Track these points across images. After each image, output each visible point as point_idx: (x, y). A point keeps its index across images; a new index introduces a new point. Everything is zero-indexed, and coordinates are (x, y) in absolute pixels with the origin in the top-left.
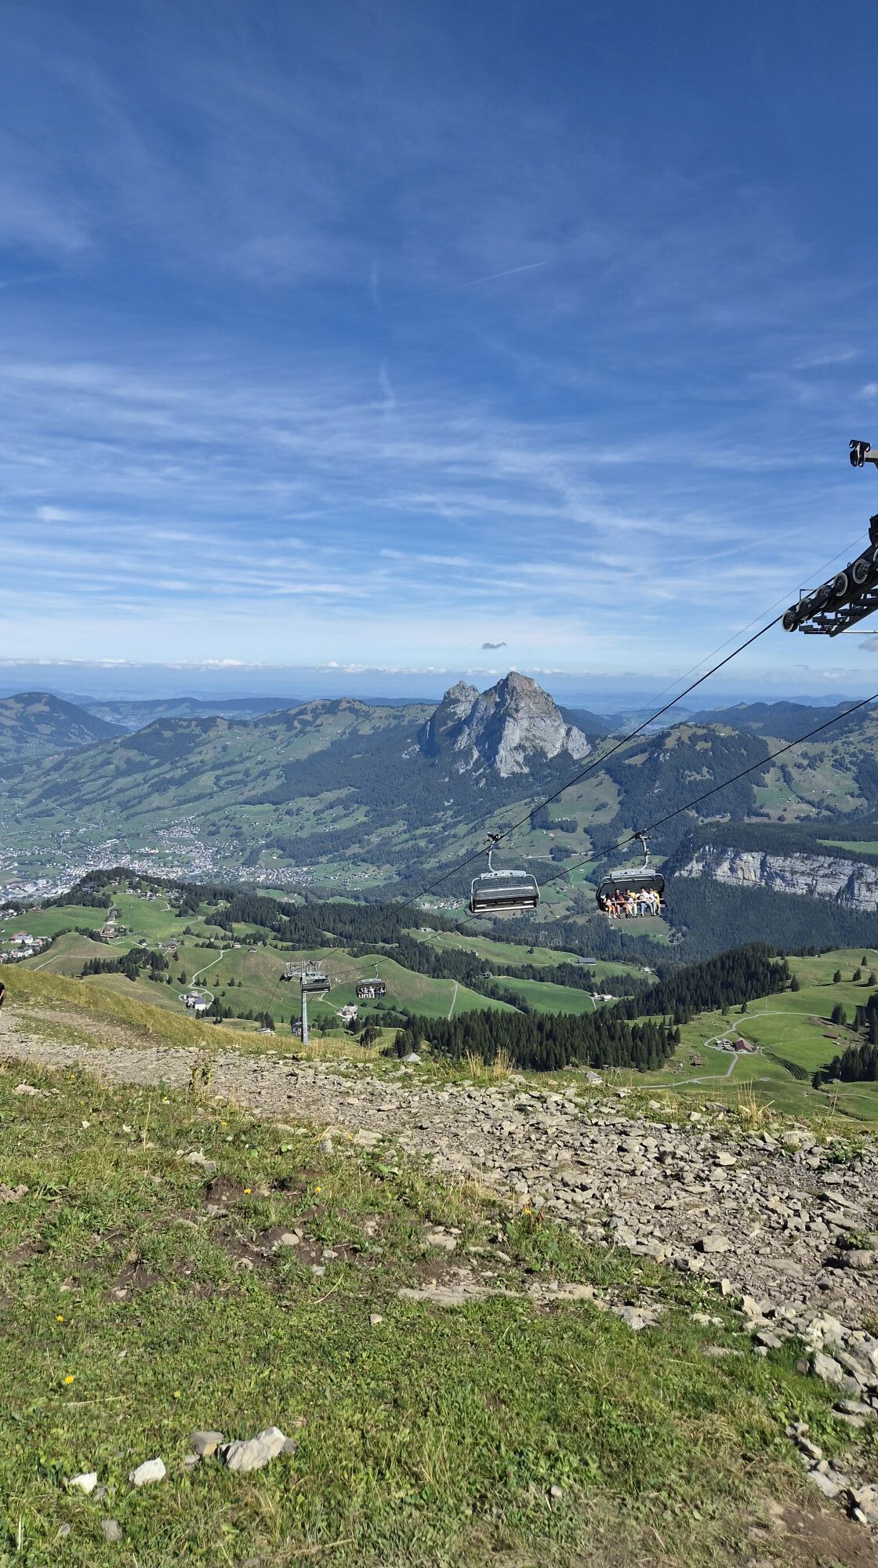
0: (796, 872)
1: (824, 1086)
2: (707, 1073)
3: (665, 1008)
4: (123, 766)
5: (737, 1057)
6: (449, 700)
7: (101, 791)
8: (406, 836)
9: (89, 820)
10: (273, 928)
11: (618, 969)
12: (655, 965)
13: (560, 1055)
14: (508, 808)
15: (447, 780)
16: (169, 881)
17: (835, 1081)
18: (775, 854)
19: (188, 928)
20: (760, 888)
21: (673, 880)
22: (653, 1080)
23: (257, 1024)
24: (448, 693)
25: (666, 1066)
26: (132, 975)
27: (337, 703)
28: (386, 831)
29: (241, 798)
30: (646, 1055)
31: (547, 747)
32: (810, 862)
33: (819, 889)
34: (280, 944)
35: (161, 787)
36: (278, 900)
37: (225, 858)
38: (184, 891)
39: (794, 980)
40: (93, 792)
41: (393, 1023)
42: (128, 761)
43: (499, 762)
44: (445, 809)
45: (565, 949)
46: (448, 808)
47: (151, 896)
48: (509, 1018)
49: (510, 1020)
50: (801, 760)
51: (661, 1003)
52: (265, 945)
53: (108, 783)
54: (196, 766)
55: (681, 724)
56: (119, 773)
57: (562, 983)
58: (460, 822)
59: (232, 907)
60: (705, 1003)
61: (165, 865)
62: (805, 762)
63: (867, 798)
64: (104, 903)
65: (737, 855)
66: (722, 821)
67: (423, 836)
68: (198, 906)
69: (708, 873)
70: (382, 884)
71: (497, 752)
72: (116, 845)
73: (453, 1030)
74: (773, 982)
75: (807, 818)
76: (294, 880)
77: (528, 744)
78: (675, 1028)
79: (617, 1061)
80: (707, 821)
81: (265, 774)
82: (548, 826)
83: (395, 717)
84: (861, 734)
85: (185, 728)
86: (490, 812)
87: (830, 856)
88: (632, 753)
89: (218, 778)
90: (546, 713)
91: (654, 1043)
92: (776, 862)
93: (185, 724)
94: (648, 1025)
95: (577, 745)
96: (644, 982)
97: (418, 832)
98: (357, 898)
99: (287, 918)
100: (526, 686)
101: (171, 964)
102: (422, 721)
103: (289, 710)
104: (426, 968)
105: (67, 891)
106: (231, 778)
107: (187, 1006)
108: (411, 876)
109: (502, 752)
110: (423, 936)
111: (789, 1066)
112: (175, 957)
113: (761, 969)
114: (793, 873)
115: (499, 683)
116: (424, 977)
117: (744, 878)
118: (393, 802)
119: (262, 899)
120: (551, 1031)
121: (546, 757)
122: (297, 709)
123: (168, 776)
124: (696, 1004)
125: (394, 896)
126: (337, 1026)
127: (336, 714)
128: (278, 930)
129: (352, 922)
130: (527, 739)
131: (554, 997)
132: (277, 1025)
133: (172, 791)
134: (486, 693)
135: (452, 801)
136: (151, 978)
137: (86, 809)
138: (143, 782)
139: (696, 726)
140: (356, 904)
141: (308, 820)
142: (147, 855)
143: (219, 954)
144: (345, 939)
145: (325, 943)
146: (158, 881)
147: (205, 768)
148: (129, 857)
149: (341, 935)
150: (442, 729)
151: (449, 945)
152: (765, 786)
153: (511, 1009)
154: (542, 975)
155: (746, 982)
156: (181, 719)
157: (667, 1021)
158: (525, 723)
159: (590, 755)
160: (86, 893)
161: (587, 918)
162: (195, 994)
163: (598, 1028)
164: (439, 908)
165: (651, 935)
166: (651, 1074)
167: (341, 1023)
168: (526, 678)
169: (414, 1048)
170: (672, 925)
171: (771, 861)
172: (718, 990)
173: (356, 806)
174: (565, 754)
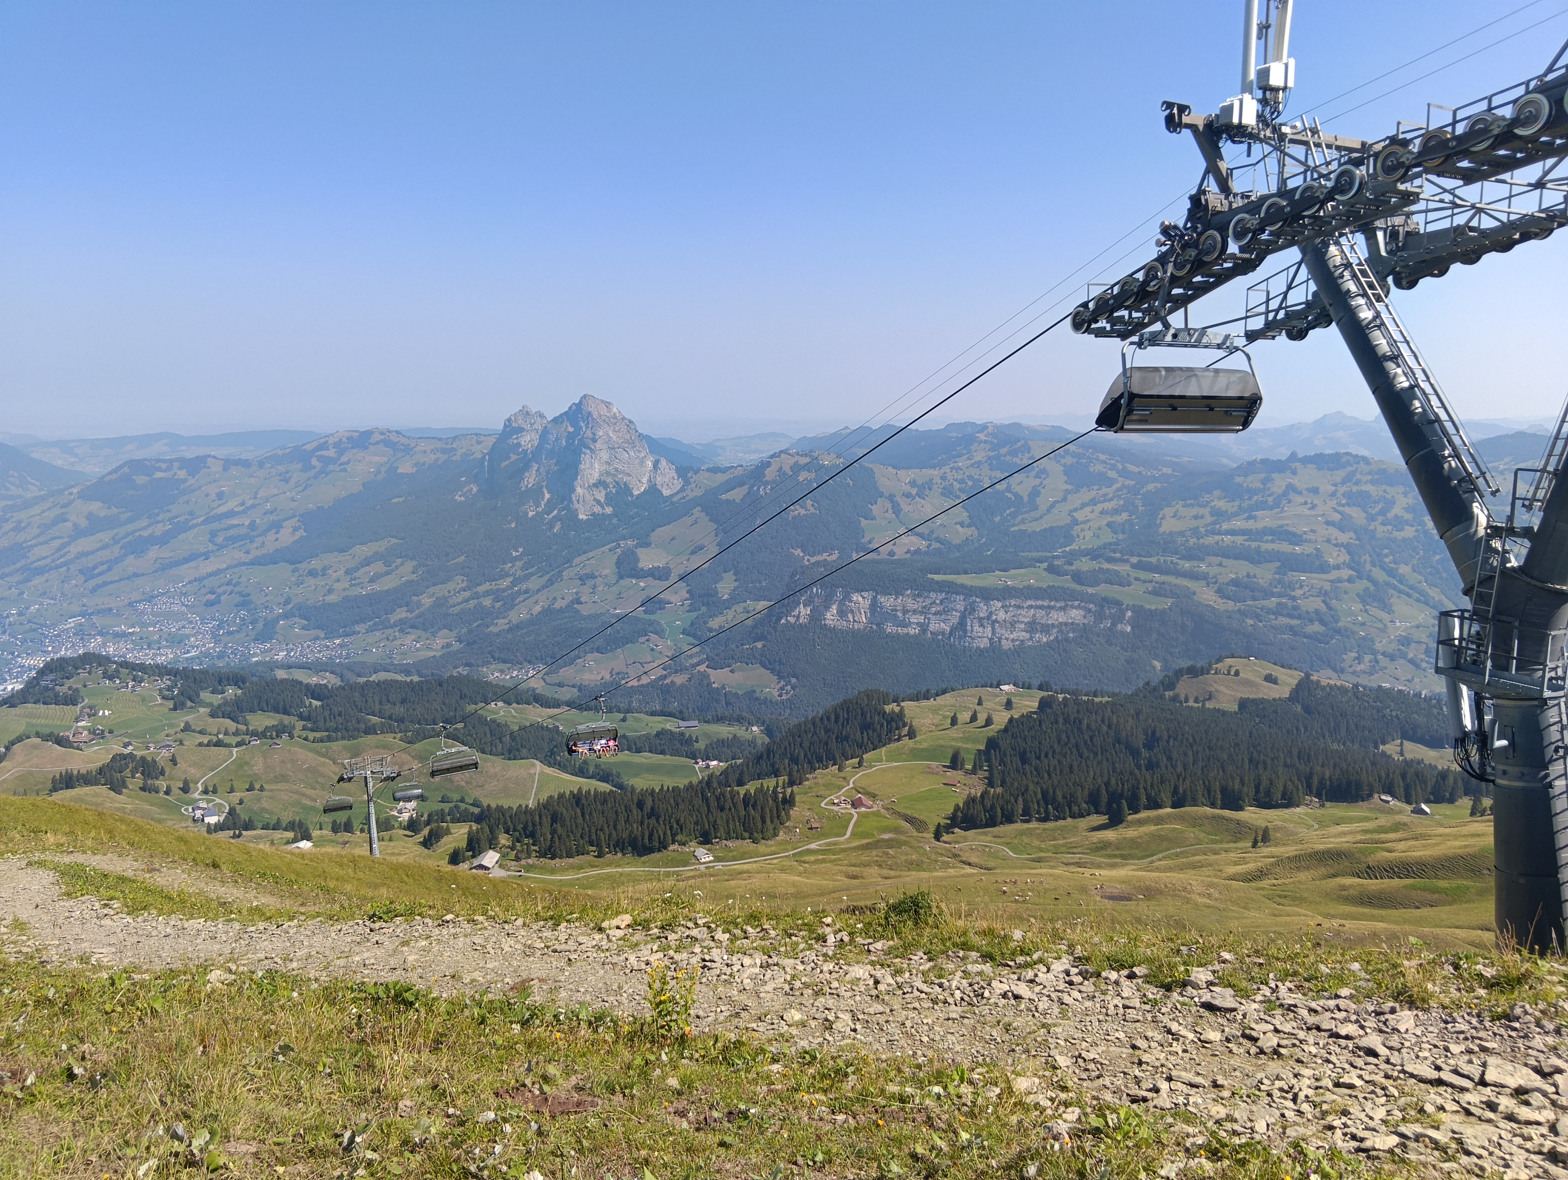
0: (908, 611)
1: (945, 837)
2: (825, 836)
3: (778, 770)
4: (83, 523)
5: (856, 815)
6: (511, 429)
7: (55, 556)
8: (467, 594)
9: (43, 594)
10: (301, 717)
11: (724, 731)
12: (764, 722)
13: (665, 834)
14: (590, 555)
15: (513, 525)
16: (157, 666)
17: (956, 830)
18: (886, 593)
19: (187, 723)
20: (872, 631)
21: (779, 627)
22: (768, 850)
23: (290, 835)
24: (509, 420)
25: (781, 833)
26: (117, 787)
27: (368, 434)
28: (441, 590)
29: (246, 558)
30: (759, 825)
31: (632, 482)
32: (921, 600)
33: (933, 627)
34: (312, 735)
35: (138, 547)
36: (305, 682)
37: (230, 633)
38: (178, 677)
39: (911, 726)
40: (44, 558)
41: (463, 818)
42: (90, 516)
43: (575, 502)
44: (514, 560)
45: (662, 714)
46: (516, 559)
47: (133, 687)
48: (603, 798)
49: (605, 801)
50: (908, 489)
51: (773, 765)
52: (291, 737)
53: (63, 546)
54: (182, 519)
55: (781, 452)
56: (79, 533)
57: (662, 752)
58: (532, 574)
59: (244, 694)
60: (820, 760)
61: (149, 647)
62: (914, 491)
63: (977, 528)
64: (71, 700)
65: (847, 597)
66: (829, 559)
67: (487, 593)
68: (198, 695)
69: (816, 617)
70: (438, 654)
71: (573, 490)
72: (81, 625)
73: (537, 818)
74: (890, 731)
75: (918, 551)
76: (323, 656)
77: (609, 480)
78: (789, 790)
79: (729, 833)
80: (813, 560)
81: (277, 526)
82: (640, 574)
83: (444, 451)
84: (969, 459)
85: (165, 471)
86: (568, 561)
87: (941, 591)
88: (730, 486)
89: (213, 534)
90: (628, 443)
91: (768, 810)
92: (887, 602)
93: (164, 466)
94: (759, 790)
95: (666, 480)
96: (752, 743)
97: (480, 589)
98: (408, 673)
99: (318, 703)
100: (604, 411)
101: (167, 770)
102: (478, 456)
103: (303, 445)
104: (500, 748)
105: (19, 687)
106: (232, 532)
107: (194, 820)
108: (475, 642)
109: (579, 490)
110: (493, 713)
111: (910, 820)
112: (174, 761)
113: (877, 718)
114: (905, 612)
115: (570, 408)
116: (498, 760)
117: (854, 621)
118: (447, 554)
119: (283, 681)
120: (652, 809)
121: (632, 495)
122: (315, 444)
123: (145, 534)
124: (810, 762)
125: (455, 668)
126: (393, 827)
127: (367, 448)
128: (308, 719)
129: (403, 702)
130: (608, 473)
131: (651, 769)
132: (315, 833)
133: (153, 553)
134: (555, 420)
135: (521, 550)
136: (143, 789)
137: (37, 581)
138: (112, 542)
139: (798, 454)
140: (408, 679)
141: (338, 580)
142: (124, 635)
143: (231, 752)
144: (393, 724)
145: (370, 730)
146: (142, 667)
147: (195, 521)
148: (99, 639)
149: (390, 718)
150: (504, 464)
151: (526, 719)
152: (873, 519)
153: (605, 787)
154: (638, 745)
155: (862, 733)
156: (158, 460)
157: (781, 783)
158: (605, 455)
159: (682, 490)
160: (46, 688)
161: (687, 676)
162: (203, 805)
163: (706, 799)
164: (512, 677)
165: (758, 690)
166: (766, 846)
167: (397, 825)
168: (602, 401)
169: (491, 844)
170: (780, 678)
171: (882, 600)
172: (833, 745)
173: (399, 561)
174: (653, 490)
